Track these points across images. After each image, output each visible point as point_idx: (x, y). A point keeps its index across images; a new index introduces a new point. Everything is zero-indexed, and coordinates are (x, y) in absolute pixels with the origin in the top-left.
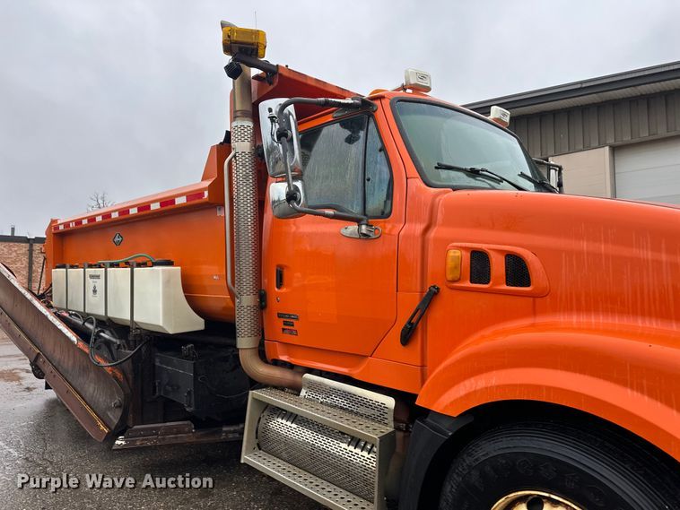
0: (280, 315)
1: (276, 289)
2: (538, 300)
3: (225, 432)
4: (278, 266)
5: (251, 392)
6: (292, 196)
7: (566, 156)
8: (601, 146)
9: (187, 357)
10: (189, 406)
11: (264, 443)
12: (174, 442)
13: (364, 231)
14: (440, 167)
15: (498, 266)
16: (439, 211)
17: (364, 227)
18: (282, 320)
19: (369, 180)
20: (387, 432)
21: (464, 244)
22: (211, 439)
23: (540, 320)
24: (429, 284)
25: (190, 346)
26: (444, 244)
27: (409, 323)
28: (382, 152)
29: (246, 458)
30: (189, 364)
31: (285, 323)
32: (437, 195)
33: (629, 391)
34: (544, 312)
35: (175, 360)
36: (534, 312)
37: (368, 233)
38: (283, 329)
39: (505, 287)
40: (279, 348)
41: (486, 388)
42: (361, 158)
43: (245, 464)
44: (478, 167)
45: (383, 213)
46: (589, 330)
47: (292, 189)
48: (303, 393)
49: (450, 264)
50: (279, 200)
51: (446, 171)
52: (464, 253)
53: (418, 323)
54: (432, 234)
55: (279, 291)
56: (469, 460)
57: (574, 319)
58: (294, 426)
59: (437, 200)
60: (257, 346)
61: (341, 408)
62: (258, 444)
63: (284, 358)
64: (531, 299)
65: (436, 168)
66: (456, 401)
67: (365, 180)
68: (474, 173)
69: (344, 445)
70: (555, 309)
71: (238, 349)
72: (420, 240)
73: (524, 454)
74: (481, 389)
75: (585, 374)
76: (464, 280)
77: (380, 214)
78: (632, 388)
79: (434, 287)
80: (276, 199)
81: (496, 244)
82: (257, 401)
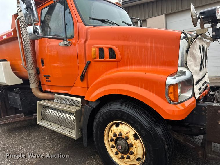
0: (44, 76)
1: (42, 67)
2: (118, 63)
3: (34, 116)
4: (41, 58)
5: (37, 102)
6: (35, 31)
7: (152, 18)
8: (162, 14)
9: (17, 93)
10: (20, 109)
11: (44, 117)
12: (17, 120)
13: (65, 43)
14: (90, 19)
15: (106, 52)
16: (89, 35)
17: (65, 42)
18: (45, 77)
19: (66, 24)
20: (79, 109)
21: (96, 46)
22: (30, 118)
23: (119, 69)
24: (87, 60)
25: (17, 89)
26: (91, 46)
27: (82, 74)
28: (70, 14)
29: (38, 123)
30: (18, 95)
31: (46, 78)
32: (88, 29)
33: (139, 88)
34: (120, 66)
35: (14, 94)
36: (117, 66)
37: (67, 44)
38: (46, 80)
39: (109, 59)
40: (46, 87)
41: (102, 92)
42: (63, 16)
43: (38, 124)
44: (105, 19)
45: (72, 36)
46: (132, 71)
47: (35, 28)
48: (55, 101)
49: (93, 53)
50: (31, 33)
51: (93, 20)
52: (97, 49)
53: (85, 74)
54: (87, 43)
55: (43, 67)
56: (99, 114)
57: (128, 68)
58: (53, 111)
59: (88, 30)
60: (38, 86)
61: (66, 104)
62: (43, 118)
63: (48, 90)
64: (116, 63)
65: (89, 19)
66: (94, 97)
67: (65, 24)
68: (103, 21)
69: (67, 115)
70: (123, 65)
71: (31, 88)
72: (83, 45)
73: (113, 110)
74: (101, 92)
75: (128, 84)
76: (97, 58)
77: (71, 37)
78: (140, 87)
79: (89, 61)
80: (30, 33)
81: (106, 45)
82: (40, 105)
